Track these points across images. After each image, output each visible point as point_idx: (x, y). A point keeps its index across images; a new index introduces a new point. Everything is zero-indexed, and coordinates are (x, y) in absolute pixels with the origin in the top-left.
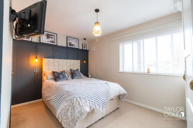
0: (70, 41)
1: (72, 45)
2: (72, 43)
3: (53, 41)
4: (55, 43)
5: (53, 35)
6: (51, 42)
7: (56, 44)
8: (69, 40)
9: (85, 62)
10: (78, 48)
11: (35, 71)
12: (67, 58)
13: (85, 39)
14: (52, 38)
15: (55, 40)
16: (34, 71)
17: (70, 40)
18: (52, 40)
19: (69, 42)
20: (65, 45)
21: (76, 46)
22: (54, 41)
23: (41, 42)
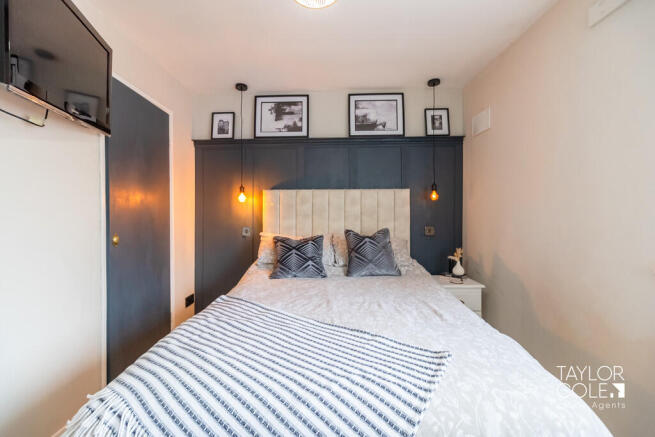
0: (360, 113)
1: (373, 126)
2: (372, 117)
3: (295, 123)
4: (300, 129)
5: (295, 104)
6: (289, 128)
7: (304, 133)
8: (356, 107)
9: (434, 196)
10: (400, 132)
11: (247, 232)
12: (353, 184)
13: (434, 82)
14: (292, 113)
15: (301, 119)
16: (244, 234)
17: (364, 104)
18: (291, 123)
19: (356, 117)
20: (340, 132)
21: (391, 124)
22: (299, 124)
23: (258, 134)
